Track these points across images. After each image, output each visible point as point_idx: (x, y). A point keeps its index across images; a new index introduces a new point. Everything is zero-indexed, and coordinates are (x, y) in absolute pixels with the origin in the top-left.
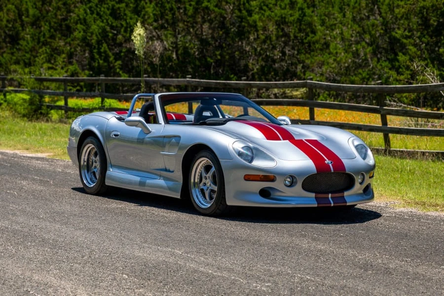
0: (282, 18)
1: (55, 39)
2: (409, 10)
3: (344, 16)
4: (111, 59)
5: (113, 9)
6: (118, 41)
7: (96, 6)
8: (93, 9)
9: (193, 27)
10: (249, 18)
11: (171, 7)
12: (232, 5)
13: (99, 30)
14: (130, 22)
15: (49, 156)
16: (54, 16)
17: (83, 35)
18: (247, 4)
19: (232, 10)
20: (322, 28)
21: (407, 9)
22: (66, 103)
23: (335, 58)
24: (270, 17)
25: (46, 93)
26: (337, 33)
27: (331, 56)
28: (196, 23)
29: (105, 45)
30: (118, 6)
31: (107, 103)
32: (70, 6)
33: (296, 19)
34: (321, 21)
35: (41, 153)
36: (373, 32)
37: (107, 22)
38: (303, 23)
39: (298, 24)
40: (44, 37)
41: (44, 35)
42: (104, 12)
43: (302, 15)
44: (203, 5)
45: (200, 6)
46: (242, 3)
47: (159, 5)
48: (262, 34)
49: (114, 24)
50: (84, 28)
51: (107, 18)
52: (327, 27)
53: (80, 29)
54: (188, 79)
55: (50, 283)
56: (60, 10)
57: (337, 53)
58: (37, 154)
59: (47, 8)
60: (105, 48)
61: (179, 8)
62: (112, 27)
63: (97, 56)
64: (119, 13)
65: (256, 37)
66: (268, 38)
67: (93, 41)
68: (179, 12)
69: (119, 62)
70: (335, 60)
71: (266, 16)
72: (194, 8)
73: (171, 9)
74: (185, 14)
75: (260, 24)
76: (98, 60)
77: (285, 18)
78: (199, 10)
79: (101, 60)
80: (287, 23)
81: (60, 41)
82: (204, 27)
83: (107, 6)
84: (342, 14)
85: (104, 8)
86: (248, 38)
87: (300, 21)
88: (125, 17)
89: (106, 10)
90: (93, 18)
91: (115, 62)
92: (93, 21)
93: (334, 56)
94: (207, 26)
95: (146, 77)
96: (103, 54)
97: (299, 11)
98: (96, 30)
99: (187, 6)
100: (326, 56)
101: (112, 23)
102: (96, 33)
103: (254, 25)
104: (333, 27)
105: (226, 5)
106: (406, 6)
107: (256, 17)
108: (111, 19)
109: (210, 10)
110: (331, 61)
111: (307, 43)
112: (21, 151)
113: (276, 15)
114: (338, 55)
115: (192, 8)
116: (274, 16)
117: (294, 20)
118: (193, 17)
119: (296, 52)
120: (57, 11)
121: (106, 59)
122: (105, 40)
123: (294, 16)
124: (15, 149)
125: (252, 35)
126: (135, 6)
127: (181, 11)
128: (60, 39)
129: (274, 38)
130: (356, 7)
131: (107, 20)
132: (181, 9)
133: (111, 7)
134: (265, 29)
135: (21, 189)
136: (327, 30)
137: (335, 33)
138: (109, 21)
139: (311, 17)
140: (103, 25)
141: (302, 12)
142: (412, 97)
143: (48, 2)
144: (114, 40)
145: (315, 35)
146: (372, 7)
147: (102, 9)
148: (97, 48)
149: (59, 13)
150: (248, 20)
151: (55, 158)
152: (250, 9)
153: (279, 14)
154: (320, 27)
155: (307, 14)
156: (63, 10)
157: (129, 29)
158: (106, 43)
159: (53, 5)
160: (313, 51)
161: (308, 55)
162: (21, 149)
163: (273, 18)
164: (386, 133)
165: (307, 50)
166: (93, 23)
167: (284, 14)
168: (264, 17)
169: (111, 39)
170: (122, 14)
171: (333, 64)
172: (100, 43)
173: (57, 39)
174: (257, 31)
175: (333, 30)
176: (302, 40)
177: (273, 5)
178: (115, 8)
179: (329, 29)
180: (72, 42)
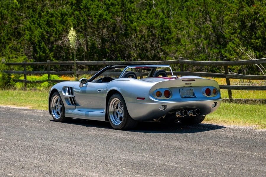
0: (151, 24)
1: (11, 40)
2: (233, 17)
3: (189, 22)
4: (47, 51)
5: (48, 21)
6: (51, 41)
7: (37, 19)
8: (35, 21)
9: (97, 31)
10: (131, 25)
11: (83, 19)
12: (121, 17)
13: (39, 34)
14: (58, 29)
15: (29, 108)
16: (9, 26)
17: (29, 37)
18: (130, 16)
19: (121, 20)
20: (176, 30)
21: (232, 17)
22: (25, 78)
23: (185, 47)
24: (144, 24)
25: (12, 73)
26: (185, 33)
27: (182, 46)
28: (99, 28)
29: (43, 43)
30: (51, 19)
31: (52, 77)
32: (20, 20)
33: (159, 25)
34: (175, 26)
35: (24, 106)
36: (207, 32)
37: (44, 29)
38: (164, 27)
39: (161, 28)
40: (4, 39)
41: (4, 38)
42: (42, 23)
43: (163, 23)
44: (103, 17)
45: (101, 18)
46: (126, 16)
47: (76, 18)
48: (139, 34)
49: (49, 30)
50: (30, 33)
51: (44, 26)
52: (179, 30)
53: (28, 34)
54: (103, 61)
55: (81, 173)
56: (14, 23)
57: (186, 45)
58: (21, 107)
59: (4, 22)
60: (43, 45)
61: (89, 20)
62: (47, 32)
63: (39, 50)
64: (52, 24)
65: (135, 36)
66: (143, 36)
67: (36, 41)
68: (88, 22)
69: (52, 53)
70: (184, 49)
71: (141, 23)
72: (98, 19)
73: (84, 20)
74: (92, 23)
75: (138, 28)
76: (39, 52)
77: (153, 24)
78: (101, 21)
79: (41, 52)
80: (154, 27)
81: (15, 41)
82: (104, 31)
83: (44, 19)
84: (188, 21)
85: (42, 20)
86: (131, 37)
87: (162, 26)
88: (55, 26)
89: (43, 22)
90: (35, 27)
91: (50, 53)
92: (35, 29)
93: (184, 46)
94: (105, 30)
95: (77, 61)
96: (42, 49)
97: (161, 20)
98: (38, 34)
99: (94, 18)
100: (179, 46)
101: (47, 30)
102: (37, 36)
103: (135, 29)
104: (182, 29)
105: (117, 17)
106: (231, 15)
107: (135, 24)
108: (46, 27)
109: (108, 20)
110: (182, 49)
111: (166, 39)
112: (11, 106)
113: (147, 23)
114: (187, 46)
115: (96, 19)
116: (146, 23)
117: (158, 26)
118: (98, 25)
119: (160, 45)
120: (11, 23)
121: (44, 52)
122: (43, 40)
123: (158, 23)
124: (7, 105)
125: (134, 35)
126: (61, 19)
127: (90, 21)
128: (14, 40)
129: (146, 37)
130: (196, 17)
131: (44, 28)
132: (90, 20)
133: (46, 20)
134: (141, 31)
135: (27, 126)
136: (179, 31)
137: (183, 32)
138: (45, 28)
139: (169, 23)
140: (42, 31)
141: (163, 21)
142: (238, 69)
143: (5, 18)
144: (49, 40)
145: (171, 34)
146: (206, 16)
147: (41, 21)
148: (38, 45)
149: (13, 25)
150: (131, 26)
151: (34, 109)
152: (132, 19)
153: (149, 22)
154: (174, 29)
155: (166, 22)
156: (15, 22)
157: (58, 33)
158: (44, 41)
159: (9, 20)
160: (170, 43)
161: (167, 47)
162: (10, 105)
163: (145, 24)
164: (230, 89)
165: (167, 43)
166: (35, 30)
167: (152, 22)
168: (140, 24)
169: (47, 39)
170: (54, 24)
171: (183, 51)
172: (40, 42)
173: (12, 40)
174: (136, 32)
175: (182, 31)
176: (163, 37)
177: (145, 16)
178: (49, 20)
179: (180, 31)
180: (21, 42)
